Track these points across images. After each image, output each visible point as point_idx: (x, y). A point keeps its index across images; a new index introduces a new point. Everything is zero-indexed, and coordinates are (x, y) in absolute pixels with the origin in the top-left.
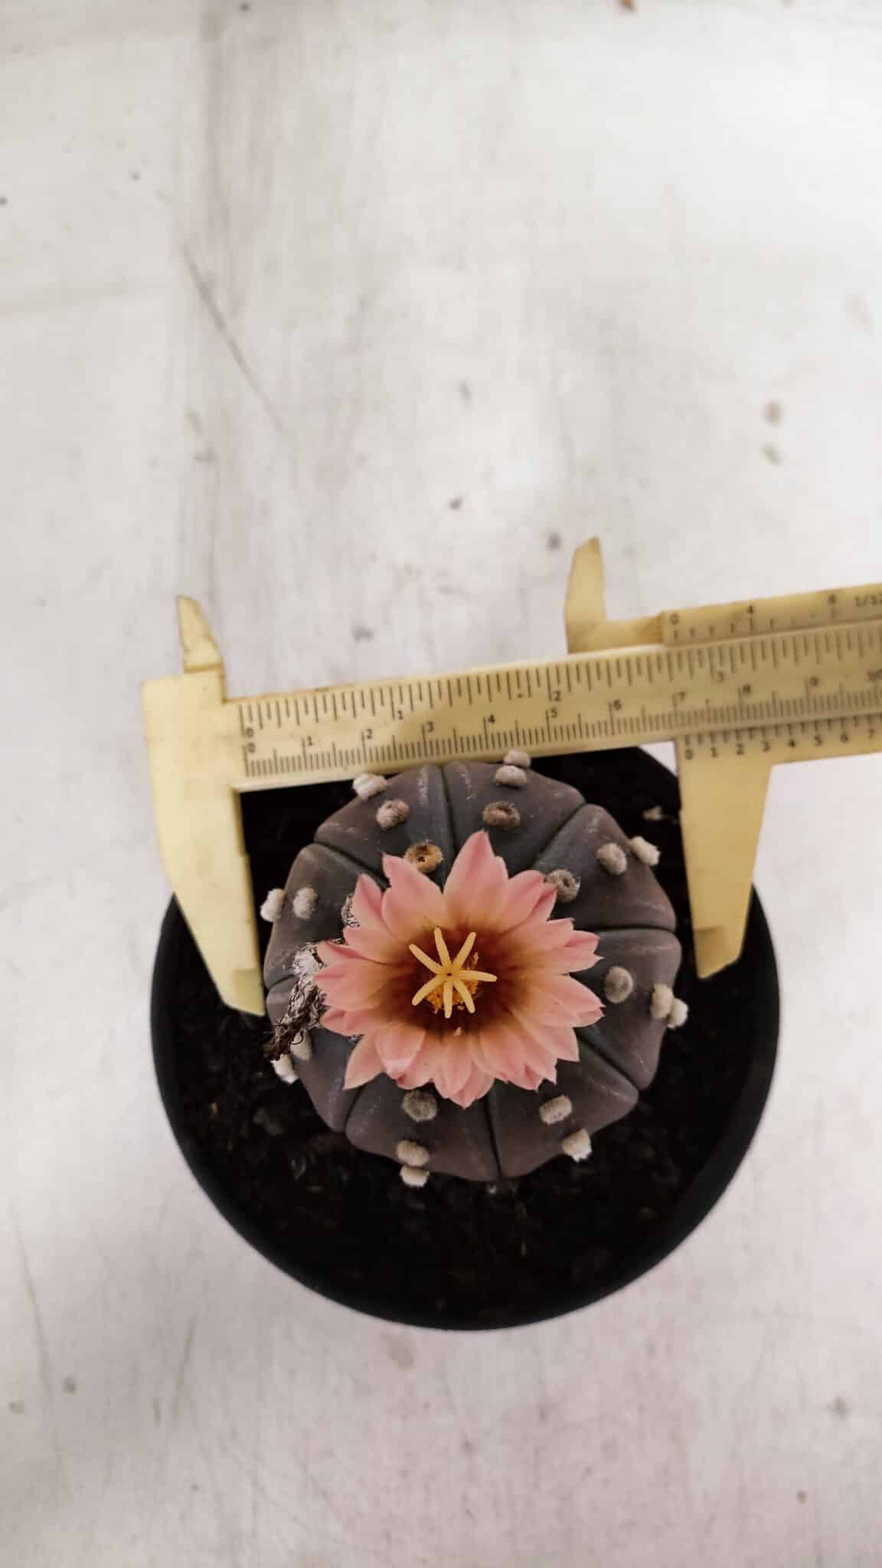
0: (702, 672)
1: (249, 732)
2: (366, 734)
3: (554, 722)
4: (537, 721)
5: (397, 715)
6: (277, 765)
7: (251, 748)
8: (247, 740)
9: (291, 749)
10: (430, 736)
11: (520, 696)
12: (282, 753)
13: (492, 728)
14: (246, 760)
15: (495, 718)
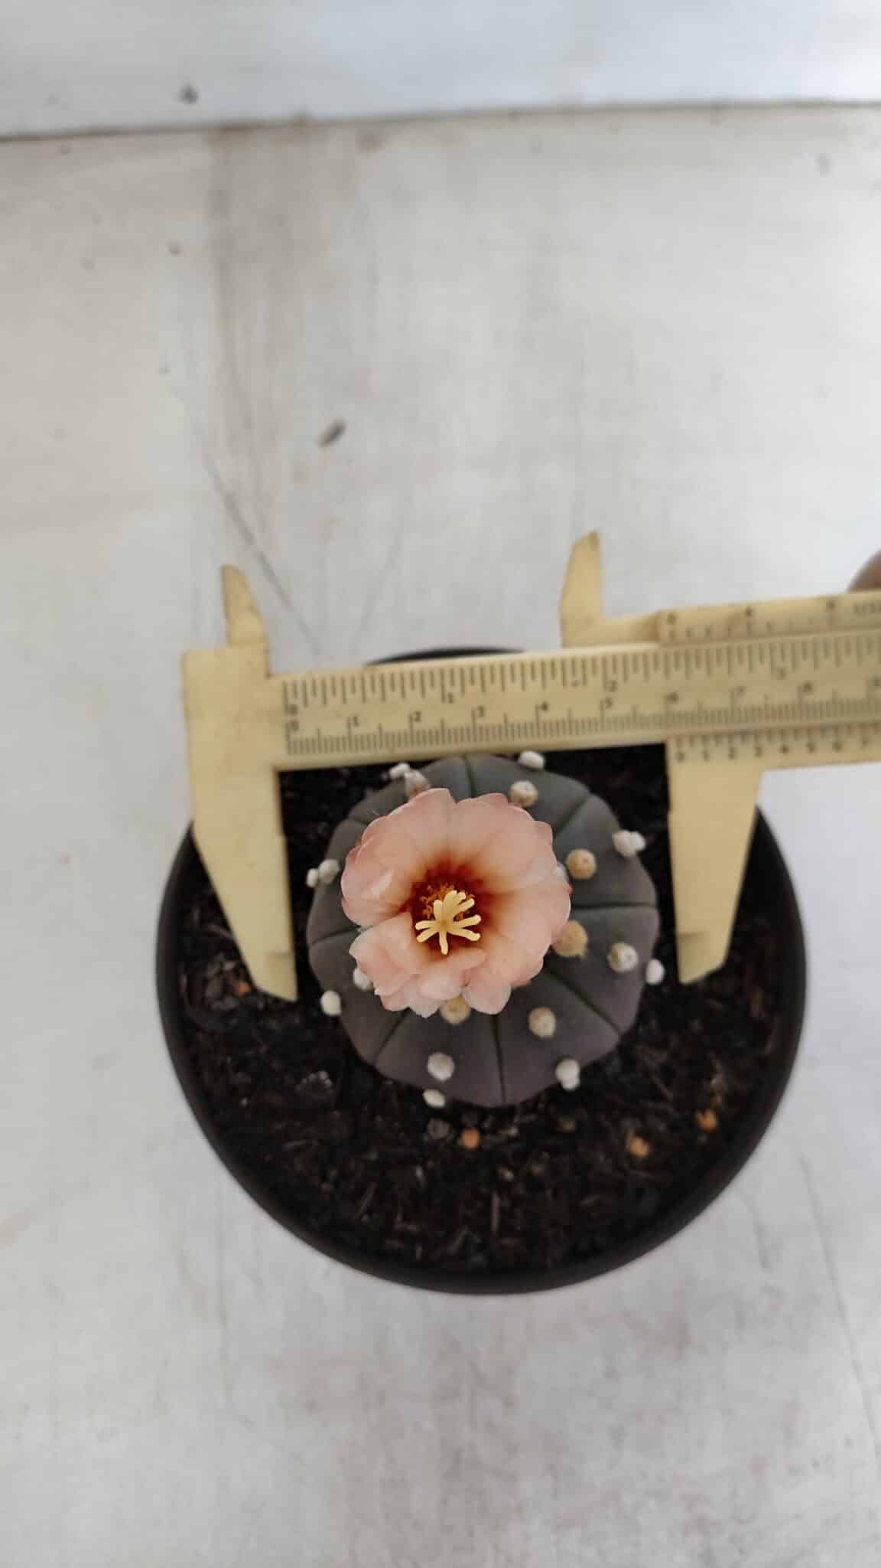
0: (763, 669)
1: (292, 710)
2: (415, 716)
3: (610, 713)
4: (593, 712)
5: (447, 699)
6: (319, 743)
7: (294, 726)
8: (290, 718)
9: (336, 729)
10: (480, 722)
11: (575, 684)
12: (325, 733)
13: (545, 716)
14: (288, 737)
15: (550, 708)
